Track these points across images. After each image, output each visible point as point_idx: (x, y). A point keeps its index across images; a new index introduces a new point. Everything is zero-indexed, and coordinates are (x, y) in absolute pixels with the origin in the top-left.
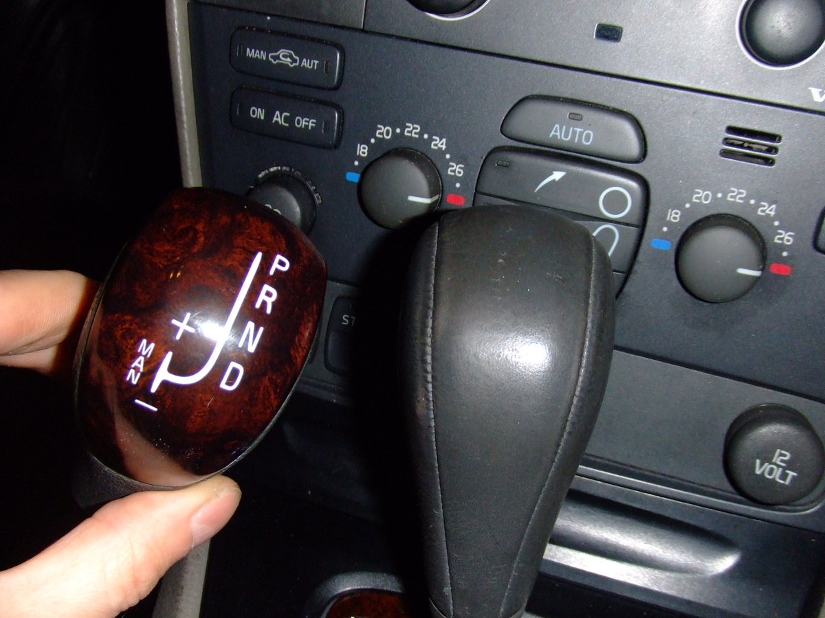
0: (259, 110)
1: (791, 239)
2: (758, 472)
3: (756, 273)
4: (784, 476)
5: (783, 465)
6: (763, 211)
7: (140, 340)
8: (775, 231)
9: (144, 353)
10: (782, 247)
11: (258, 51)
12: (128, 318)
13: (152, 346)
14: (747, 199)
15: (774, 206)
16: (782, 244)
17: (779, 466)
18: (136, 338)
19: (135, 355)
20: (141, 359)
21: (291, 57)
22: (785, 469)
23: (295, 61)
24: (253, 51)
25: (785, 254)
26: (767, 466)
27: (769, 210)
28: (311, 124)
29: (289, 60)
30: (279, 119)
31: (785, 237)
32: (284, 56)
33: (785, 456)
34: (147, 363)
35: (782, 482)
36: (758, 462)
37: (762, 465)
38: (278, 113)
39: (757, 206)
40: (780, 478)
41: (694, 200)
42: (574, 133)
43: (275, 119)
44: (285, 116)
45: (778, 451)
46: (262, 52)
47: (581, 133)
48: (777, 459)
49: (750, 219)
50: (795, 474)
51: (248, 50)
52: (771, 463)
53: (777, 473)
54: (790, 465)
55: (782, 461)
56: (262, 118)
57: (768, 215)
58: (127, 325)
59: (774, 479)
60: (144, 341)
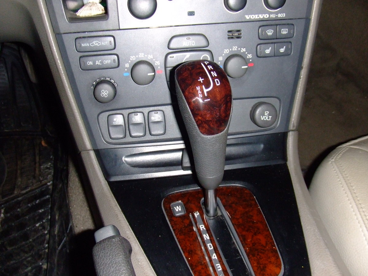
0: (90, 62)
1: (251, 56)
2: (262, 119)
3: (246, 67)
4: (269, 118)
5: (268, 115)
6: (242, 51)
7: (196, 88)
8: (246, 55)
9: (199, 89)
10: (250, 59)
11: (86, 44)
12: (190, 87)
13: (199, 87)
14: (238, 49)
15: (245, 49)
16: (249, 58)
17: (267, 116)
18: (195, 88)
19: (198, 91)
20: (199, 91)
21: (98, 43)
22: (268, 116)
23: (100, 44)
24: (84, 44)
25: (251, 60)
26: (264, 117)
27: (244, 50)
28: (109, 62)
29: (97, 44)
30: (98, 63)
31: (250, 56)
32: (95, 43)
33: (267, 113)
34: (201, 91)
35: (269, 120)
36: (261, 116)
37: (262, 117)
38: (97, 61)
39: (241, 50)
40: (268, 119)
41: (225, 53)
42: (189, 43)
43: (96, 63)
44: (100, 62)
45: (266, 112)
46: (87, 44)
47: (191, 43)
48: (266, 114)
49: (240, 54)
50: (271, 117)
51: (82, 44)
52: (265, 116)
53: (267, 118)
54: (269, 115)
55: (267, 114)
56: (92, 64)
57: (244, 51)
58: (191, 88)
59: (266, 120)
60: (197, 87)
